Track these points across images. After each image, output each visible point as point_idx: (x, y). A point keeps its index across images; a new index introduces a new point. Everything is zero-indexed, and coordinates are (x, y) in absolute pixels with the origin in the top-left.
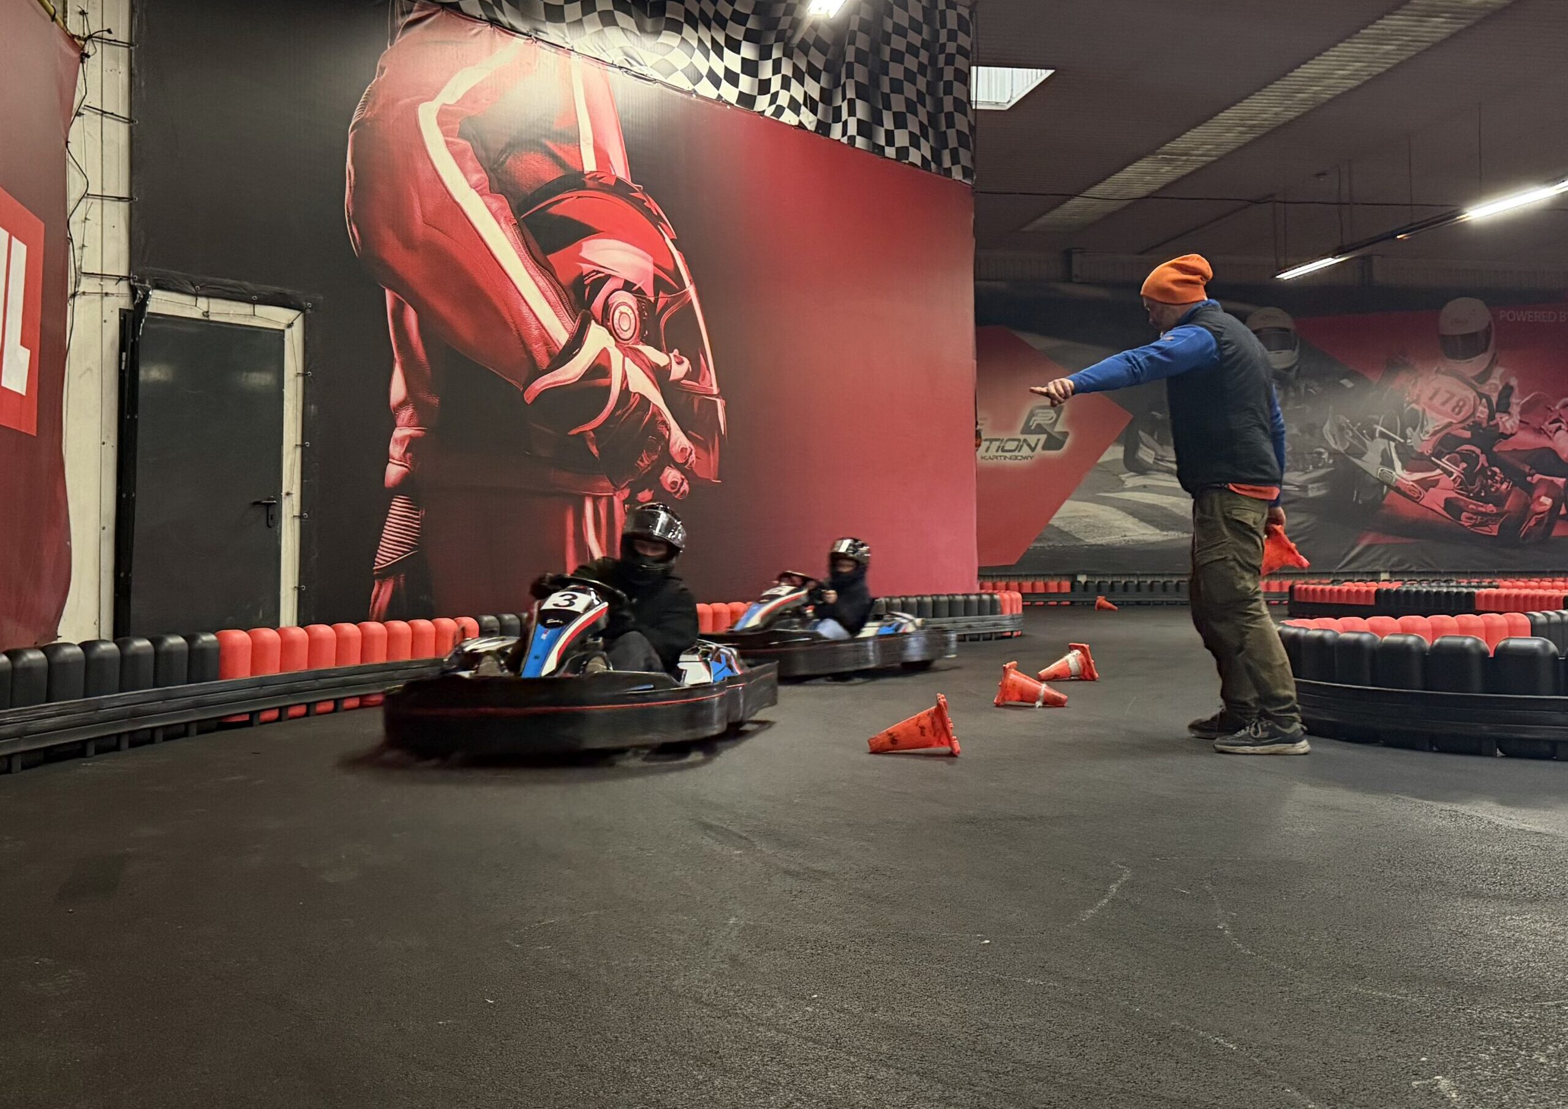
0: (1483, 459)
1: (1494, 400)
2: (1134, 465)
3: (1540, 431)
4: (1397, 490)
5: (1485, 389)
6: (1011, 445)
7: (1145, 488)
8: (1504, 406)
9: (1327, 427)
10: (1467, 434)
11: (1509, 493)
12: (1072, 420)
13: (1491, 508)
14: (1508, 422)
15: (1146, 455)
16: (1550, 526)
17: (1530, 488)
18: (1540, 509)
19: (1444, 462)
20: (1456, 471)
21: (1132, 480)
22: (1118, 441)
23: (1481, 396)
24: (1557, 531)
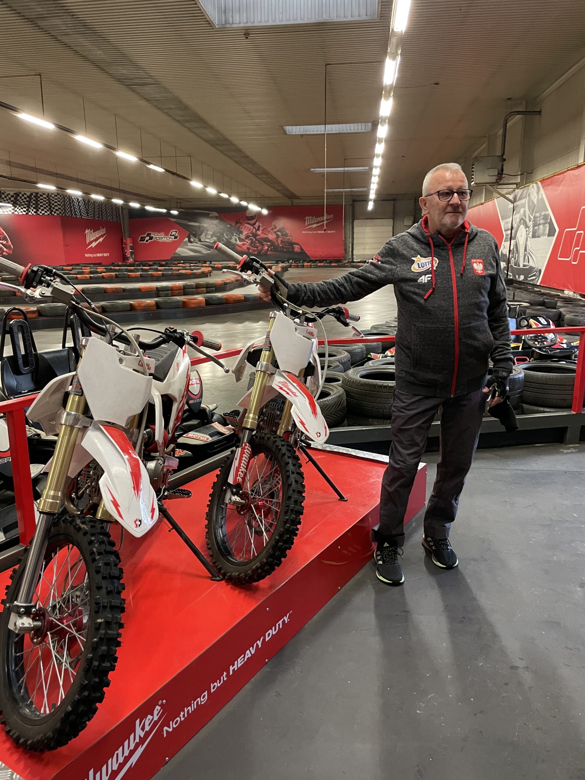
0: (254, 240)
1: (257, 228)
2: (190, 241)
3: (265, 234)
4: (238, 246)
5: (255, 226)
6: (168, 238)
7: (192, 246)
8: (258, 230)
9: (225, 234)
10: (251, 235)
11: (259, 246)
12: (178, 234)
13: (256, 249)
14: (259, 233)
15: (192, 240)
16: (267, 252)
17: (263, 245)
18: (264, 249)
19: (247, 240)
20: (249, 242)
21: (189, 244)
22: (187, 237)
23: (254, 228)
24: (269, 253)
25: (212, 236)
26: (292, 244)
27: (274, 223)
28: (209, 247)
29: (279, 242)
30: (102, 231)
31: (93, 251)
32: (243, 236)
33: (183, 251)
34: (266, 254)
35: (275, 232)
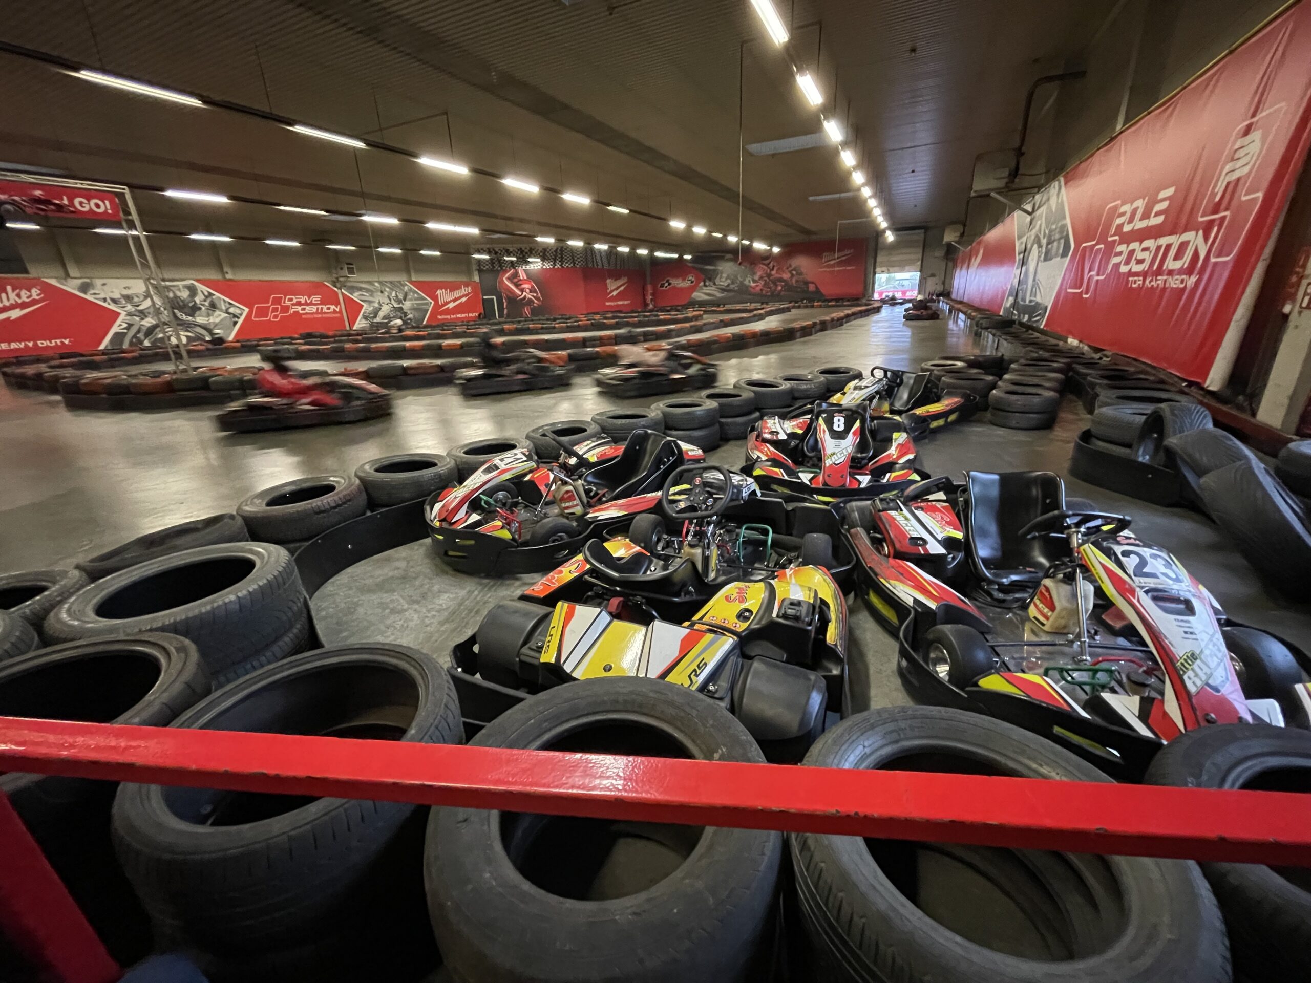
0: (768, 280)
1: (771, 268)
3: (780, 274)
4: (751, 287)
5: (769, 266)
6: (685, 283)
7: (707, 290)
9: (739, 276)
10: (766, 275)
11: (772, 287)
12: (695, 278)
13: (769, 290)
14: (773, 273)
15: (707, 283)
16: (780, 293)
17: (777, 285)
18: (778, 289)
20: (763, 283)
21: (705, 288)
22: (703, 281)
24: (782, 293)
25: (726, 279)
26: (807, 283)
27: (789, 262)
28: (723, 290)
29: (794, 281)
30: (624, 280)
31: (613, 299)
32: (756, 278)
33: (698, 295)
34: (778, 295)
35: (790, 272)
